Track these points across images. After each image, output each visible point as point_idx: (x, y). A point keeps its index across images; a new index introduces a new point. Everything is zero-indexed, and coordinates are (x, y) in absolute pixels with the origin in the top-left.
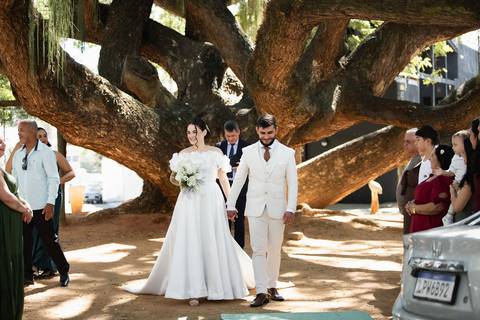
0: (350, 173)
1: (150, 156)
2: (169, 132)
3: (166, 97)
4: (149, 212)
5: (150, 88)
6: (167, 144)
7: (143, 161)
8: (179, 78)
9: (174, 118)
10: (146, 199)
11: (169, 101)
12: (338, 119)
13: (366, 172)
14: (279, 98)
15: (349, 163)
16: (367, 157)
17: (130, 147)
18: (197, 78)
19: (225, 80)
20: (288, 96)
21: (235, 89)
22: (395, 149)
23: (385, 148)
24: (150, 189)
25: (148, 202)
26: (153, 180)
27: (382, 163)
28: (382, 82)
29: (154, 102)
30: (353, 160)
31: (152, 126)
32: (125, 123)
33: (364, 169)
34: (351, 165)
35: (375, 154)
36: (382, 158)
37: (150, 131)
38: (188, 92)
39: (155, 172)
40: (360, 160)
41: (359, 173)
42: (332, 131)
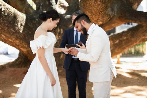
0: (116, 47)
1: (21, 39)
2: (32, 26)
3: (30, 9)
4: (21, 67)
5: (22, 4)
6: (30, 33)
7: (17, 41)
8: (37, 1)
9: (34, 19)
10: (20, 60)
11: (31, 11)
12: (117, 21)
13: (123, 47)
14: (99, 5)
15: (115, 43)
16: (124, 40)
17: (10, 33)
18: (46, 1)
19: (58, 3)
20: (104, 3)
21: (63, 7)
22: (137, 36)
23: (132, 36)
24: (22, 55)
25: (21, 62)
26: (23, 52)
27: (131, 43)
28: (137, 4)
29: (24, 11)
30: (117, 42)
31: (22, 22)
32: (7, 20)
33: (122, 45)
34: (117, 44)
35: (127, 39)
36: (131, 41)
37: (21, 25)
38: (41, 7)
39: (24, 47)
40: (121, 42)
41: (120, 47)
42: (112, 27)
